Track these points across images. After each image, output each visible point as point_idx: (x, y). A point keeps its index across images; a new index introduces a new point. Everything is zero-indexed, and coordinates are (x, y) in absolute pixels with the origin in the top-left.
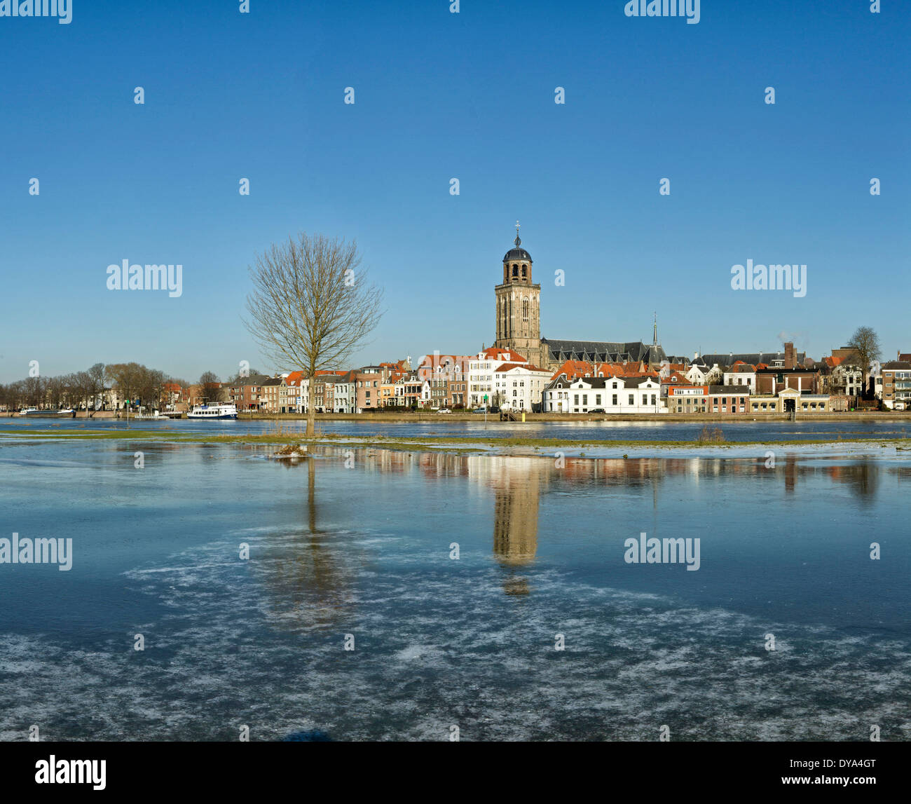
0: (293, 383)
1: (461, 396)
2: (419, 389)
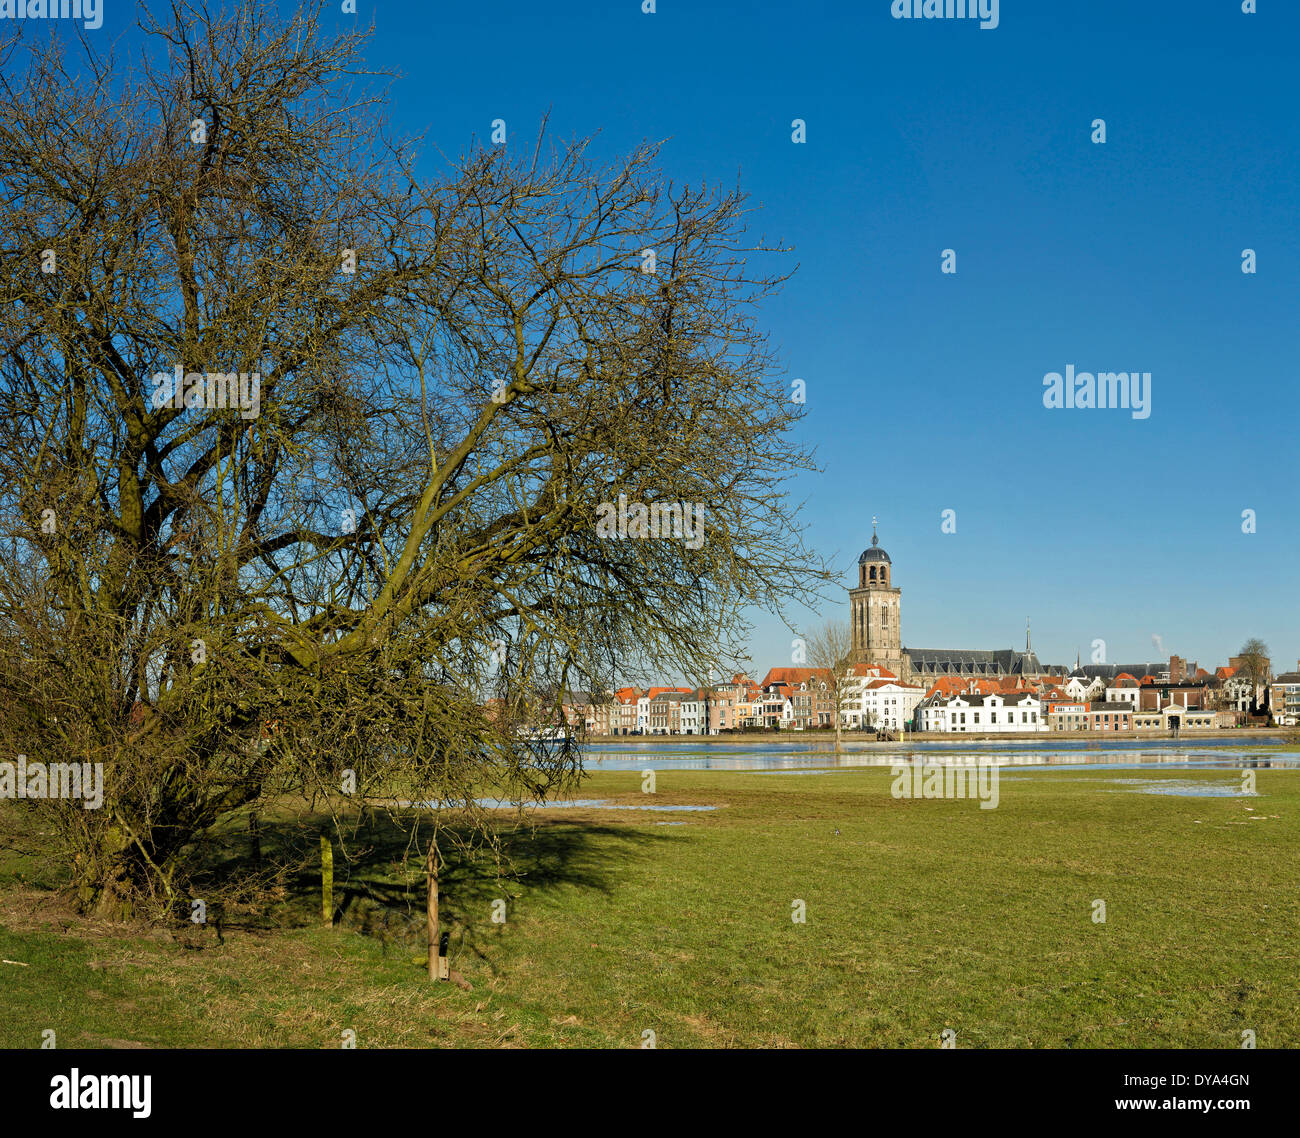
0: (627, 701)
1: (828, 716)
2: (780, 708)
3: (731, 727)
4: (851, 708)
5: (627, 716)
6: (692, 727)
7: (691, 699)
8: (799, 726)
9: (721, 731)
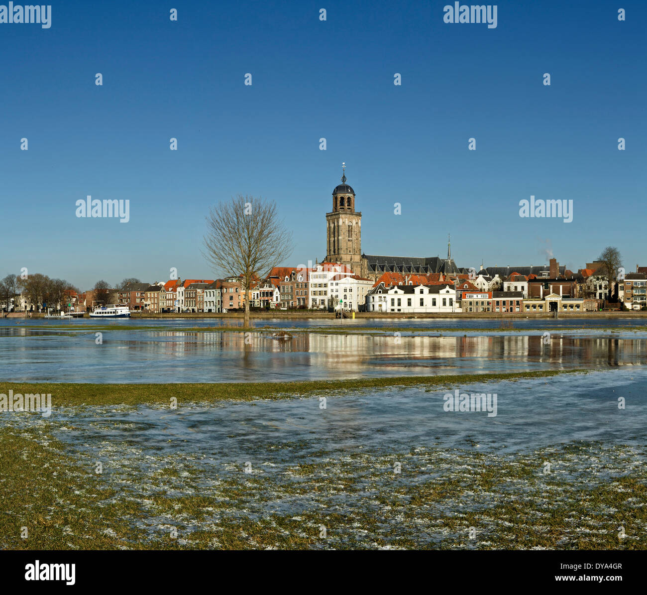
0: (170, 289)
1: (304, 299)
2: (271, 294)
3: (237, 307)
4: (320, 294)
5: (170, 299)
6: (213, 308)
7: (211, 287)
8: (284, 307)
9: (230, 310)
